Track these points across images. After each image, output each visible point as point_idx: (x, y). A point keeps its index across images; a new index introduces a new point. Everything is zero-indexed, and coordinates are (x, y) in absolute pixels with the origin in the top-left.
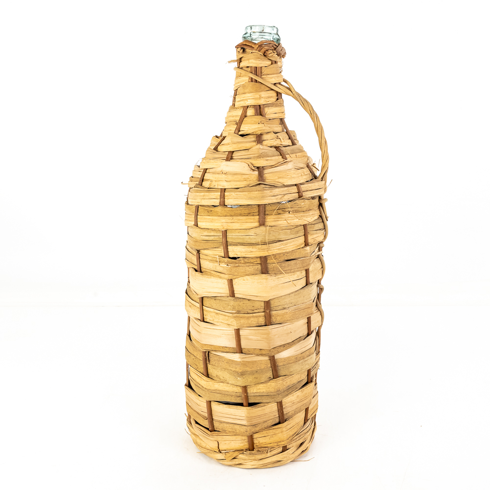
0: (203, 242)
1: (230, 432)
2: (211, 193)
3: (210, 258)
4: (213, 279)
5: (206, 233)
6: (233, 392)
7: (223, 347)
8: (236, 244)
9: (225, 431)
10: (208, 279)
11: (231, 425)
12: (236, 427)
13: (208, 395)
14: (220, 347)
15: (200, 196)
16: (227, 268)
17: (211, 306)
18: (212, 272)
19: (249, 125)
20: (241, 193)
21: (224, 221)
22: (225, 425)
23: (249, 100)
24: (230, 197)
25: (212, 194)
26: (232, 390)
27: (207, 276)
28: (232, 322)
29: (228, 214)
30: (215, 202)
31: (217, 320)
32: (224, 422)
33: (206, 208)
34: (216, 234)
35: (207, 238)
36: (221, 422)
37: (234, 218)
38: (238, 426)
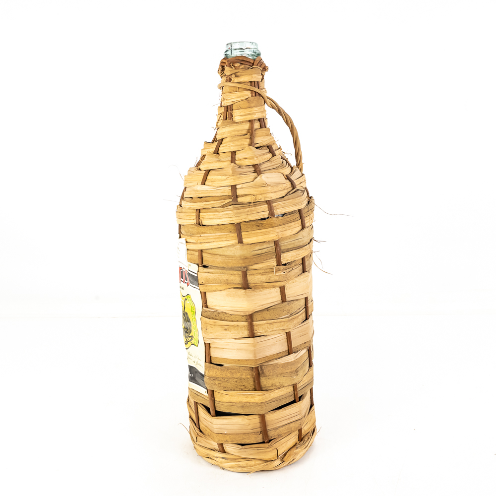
0: (256, 256)
1: (285, 433)
2: (257, 207)
3: (261, 271)
4: (266, 291)
5: (258, 247)
6: (287, 393)
7: (276, 354)
8: (288, 250)
9: (280, 435)
10: (261, 292)
11: (286, 427)
12: (291, 425)
13: (265, 408)
14: (273, 355)
15: (245, 212)
16: (284, 275)
17: (263, 319)
18: (264, 284)
19: (262, 137)
20: (287, 201)
21: (278, 230)
22: (281, 429)
23: (257, 114)
24: (279, 207)
25: (259, 207)
26: (286, 393)
27: (259, 290)
28: (287, 326)
29: (281, 223)
30: (263, 215)
31: (271, 330)
32: (279, 427)
33: (254, 223)
34: (268, 246)
35: (260, 252)
36: (276, 429)
37: (287, 225)
38: (293, 423)
